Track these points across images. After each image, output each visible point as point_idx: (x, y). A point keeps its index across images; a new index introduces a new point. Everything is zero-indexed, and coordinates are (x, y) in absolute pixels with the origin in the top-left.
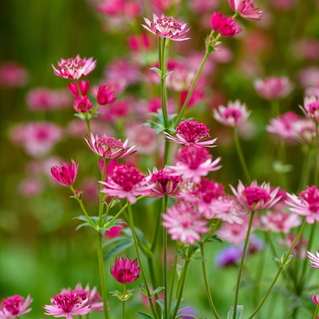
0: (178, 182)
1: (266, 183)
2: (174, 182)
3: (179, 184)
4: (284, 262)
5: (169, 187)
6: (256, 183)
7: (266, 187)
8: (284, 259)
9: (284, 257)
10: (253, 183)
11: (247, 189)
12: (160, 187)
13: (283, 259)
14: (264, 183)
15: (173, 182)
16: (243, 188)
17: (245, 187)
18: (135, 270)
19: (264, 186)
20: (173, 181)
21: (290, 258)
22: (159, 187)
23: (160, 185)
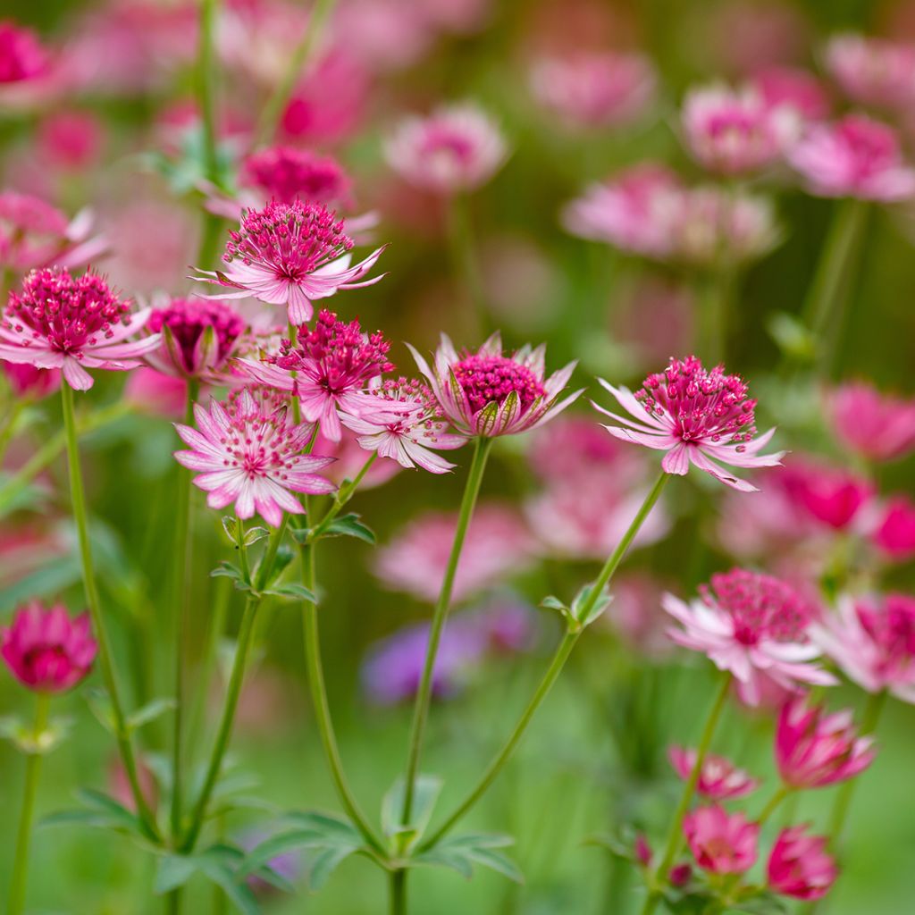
0: (234, 337)
1: (533, 349)
2: (223, 337)
3: (238, 343)
4: (582, 618)
5: (205, 353)
6: (499, 345)
7: (531, 361)
8: (582, 607)
9: (582, 600)
10: (487, 345)
11: (468, 363)
12: (173, 349)
13: (578, 607)
14: (527, 349)
15: (219, 336)
16: (455, 359)
17: (461, 356)
18: (82, 646)
19: (525, 359)
20: (219, 331)
21: (602, 605)
22: (171, 352)
23: (174, 341)
